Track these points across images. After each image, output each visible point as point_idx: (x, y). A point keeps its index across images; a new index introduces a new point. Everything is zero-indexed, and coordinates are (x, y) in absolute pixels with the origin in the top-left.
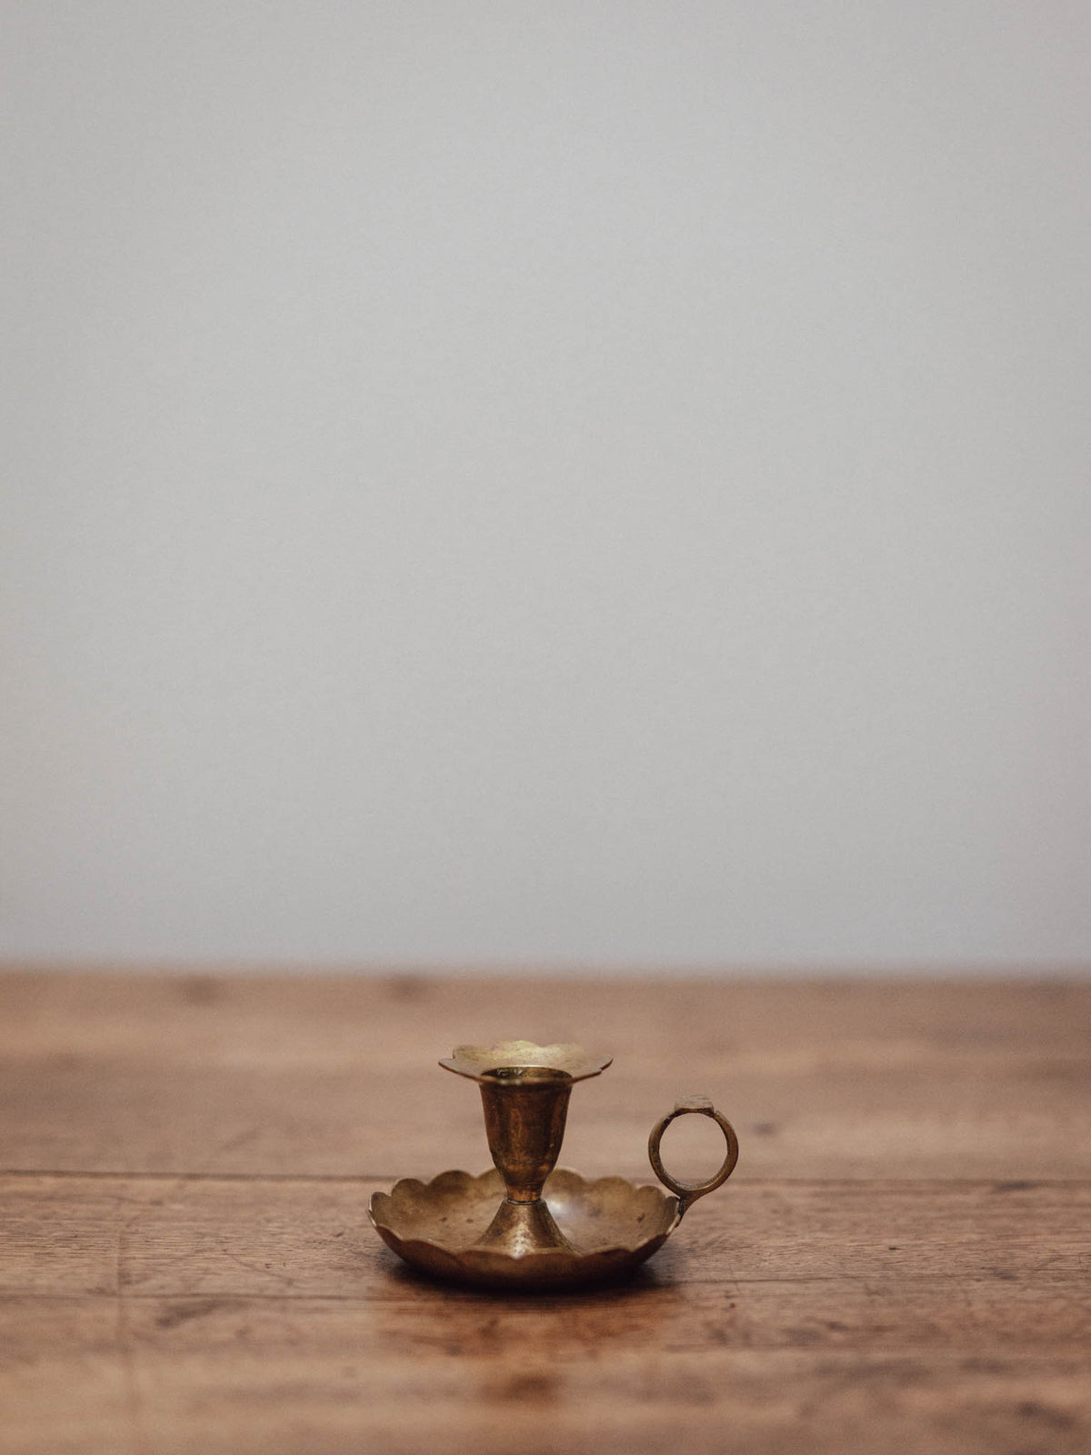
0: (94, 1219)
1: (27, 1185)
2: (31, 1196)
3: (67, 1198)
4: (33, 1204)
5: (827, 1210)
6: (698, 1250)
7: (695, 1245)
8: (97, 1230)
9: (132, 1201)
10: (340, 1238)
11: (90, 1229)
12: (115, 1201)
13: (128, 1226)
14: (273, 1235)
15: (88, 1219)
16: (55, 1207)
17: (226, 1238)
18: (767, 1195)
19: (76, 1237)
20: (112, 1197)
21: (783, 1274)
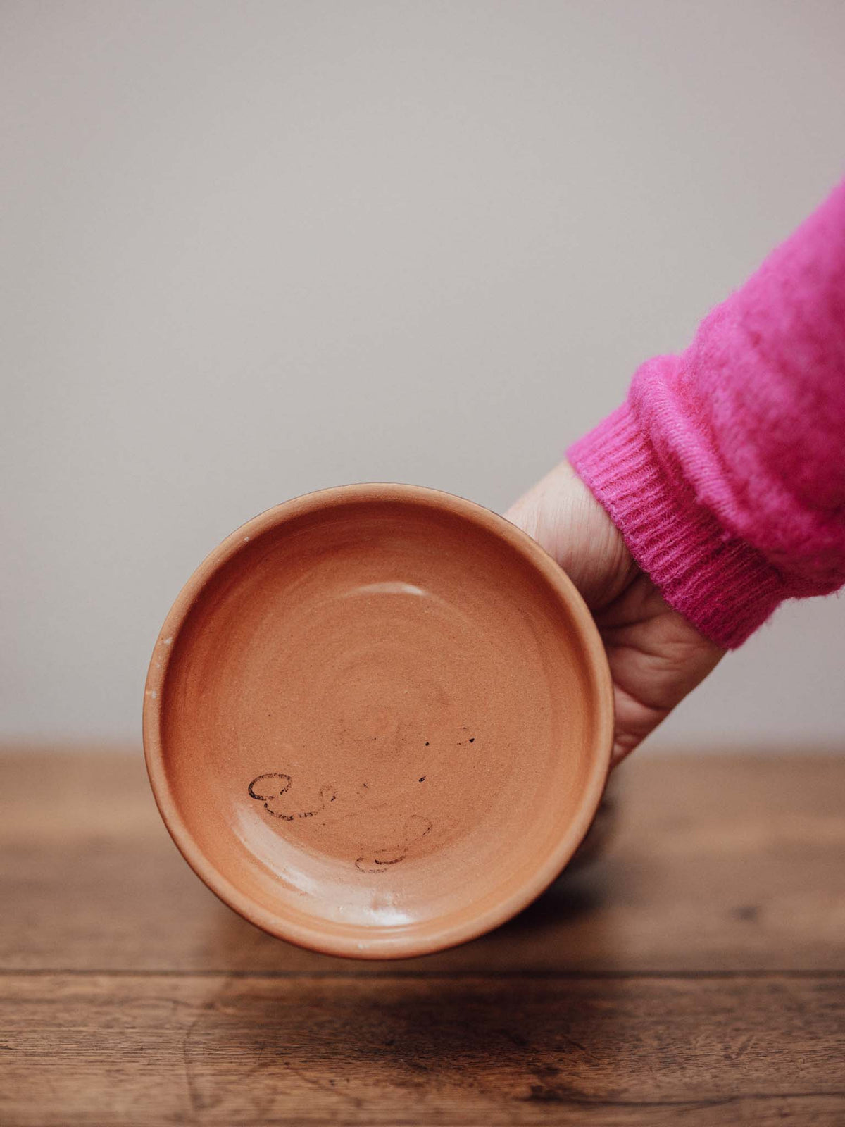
0: (156, 1027)
1: (82, 987)
2: (91, 1000)
3: (124, 1002)
4: (94, 1009)
5: (834, 1006)
6: (734, 1056)
7: (730, 1051)
8: (160, 1040)
9: (187, 1005)
10: (393, 1047)
11: (153, 1039)
12: (171, 1005)
13: (188, 1034)
14: (329, 1043)
15: (150, 1027)
16: (116, 1013)
17: (285, 1048)
18: (775, 989)
19: (142, 1049)
20: (168, 1000)
21: (826, 1086)
